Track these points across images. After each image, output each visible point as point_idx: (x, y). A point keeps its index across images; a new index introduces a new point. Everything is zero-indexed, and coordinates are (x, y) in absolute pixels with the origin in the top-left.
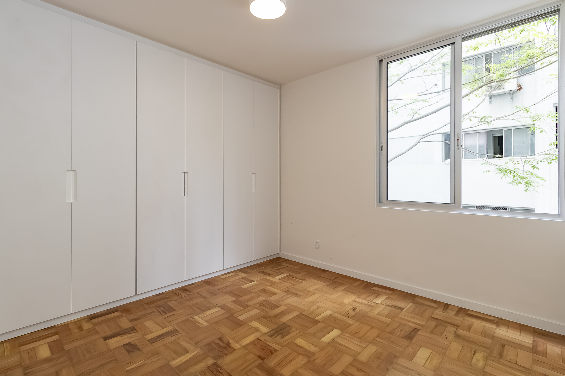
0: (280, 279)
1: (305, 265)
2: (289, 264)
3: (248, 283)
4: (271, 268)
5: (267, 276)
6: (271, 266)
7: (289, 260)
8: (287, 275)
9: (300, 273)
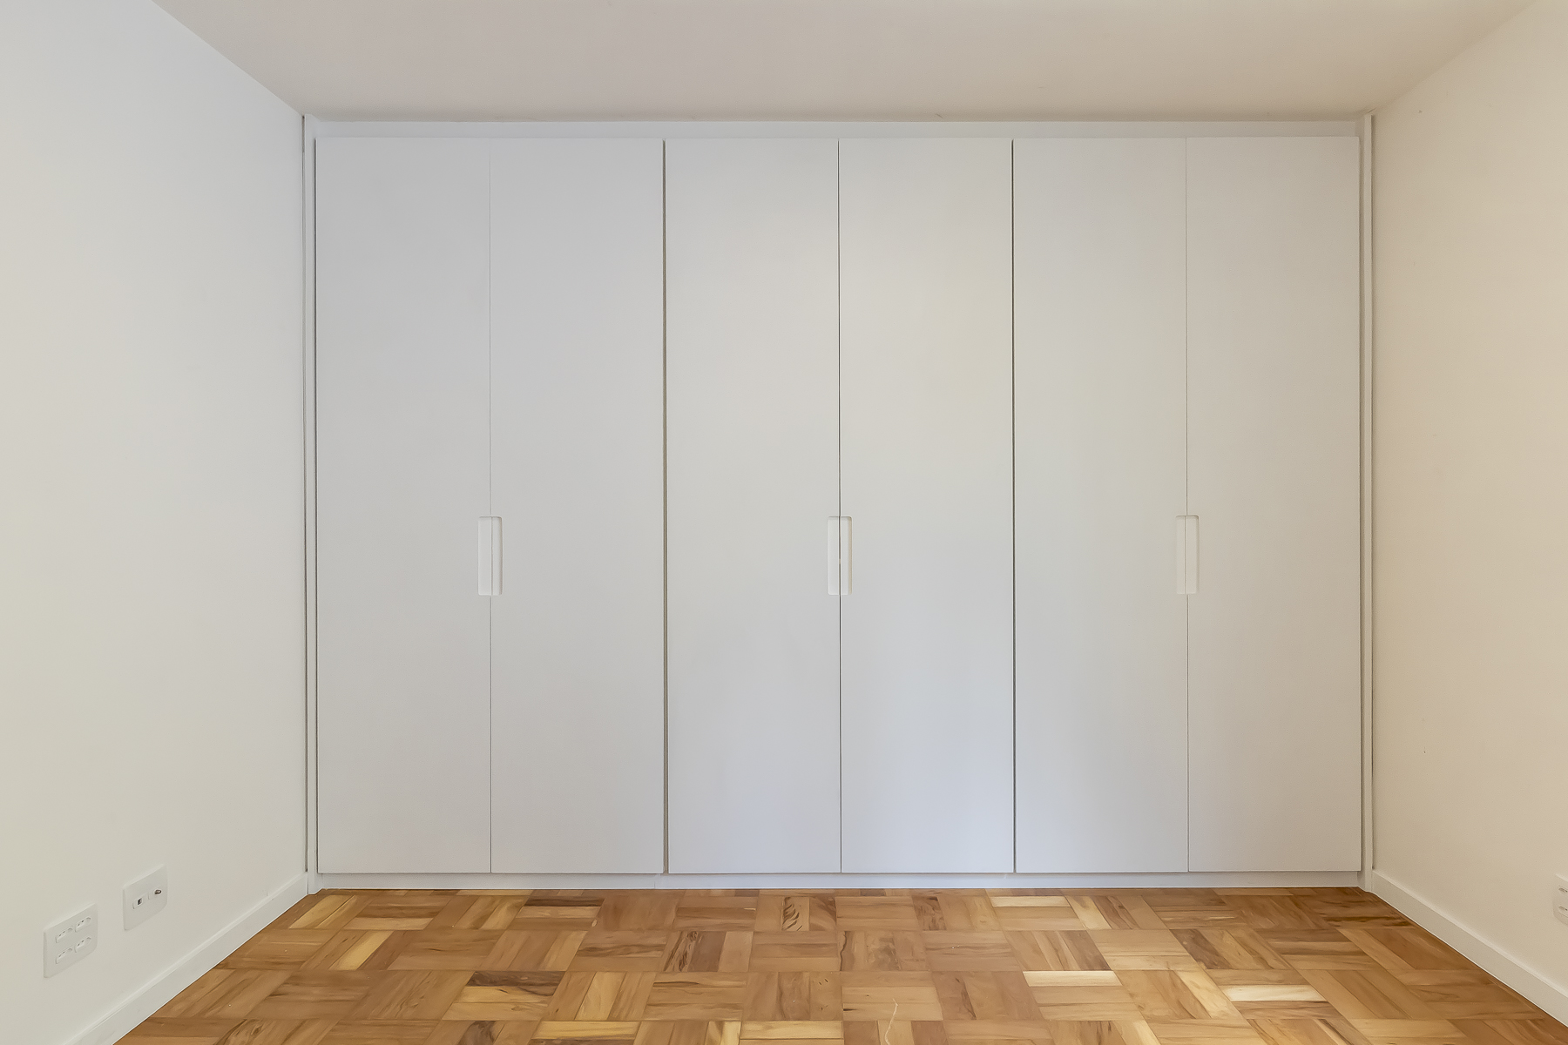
0: (1244, 1008)
1: (1486, 980)
2: (1388, 941)
3: (1073, 962)
4: (1261, 931)
5: (1193, 964)
6: (1264, 924)
7: (1406, 923)
8: (1317, 997)
9: (1404, 1015)
